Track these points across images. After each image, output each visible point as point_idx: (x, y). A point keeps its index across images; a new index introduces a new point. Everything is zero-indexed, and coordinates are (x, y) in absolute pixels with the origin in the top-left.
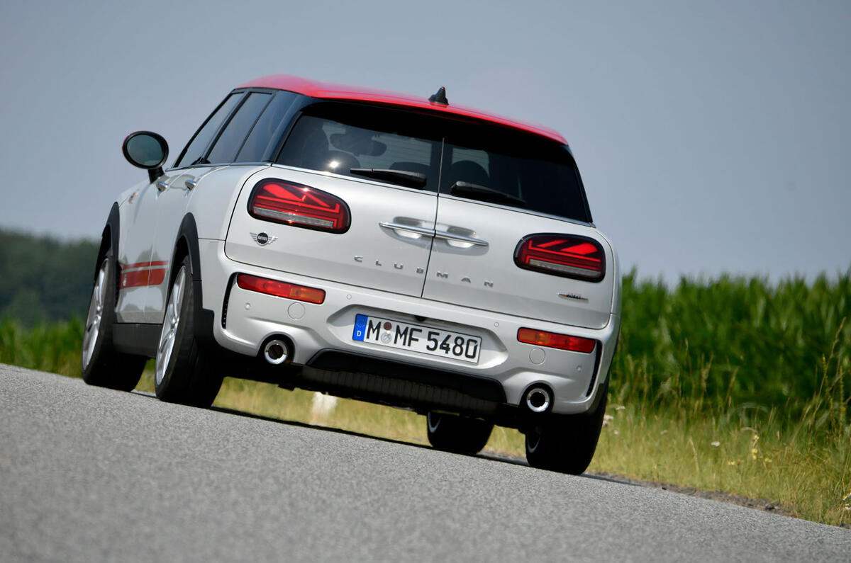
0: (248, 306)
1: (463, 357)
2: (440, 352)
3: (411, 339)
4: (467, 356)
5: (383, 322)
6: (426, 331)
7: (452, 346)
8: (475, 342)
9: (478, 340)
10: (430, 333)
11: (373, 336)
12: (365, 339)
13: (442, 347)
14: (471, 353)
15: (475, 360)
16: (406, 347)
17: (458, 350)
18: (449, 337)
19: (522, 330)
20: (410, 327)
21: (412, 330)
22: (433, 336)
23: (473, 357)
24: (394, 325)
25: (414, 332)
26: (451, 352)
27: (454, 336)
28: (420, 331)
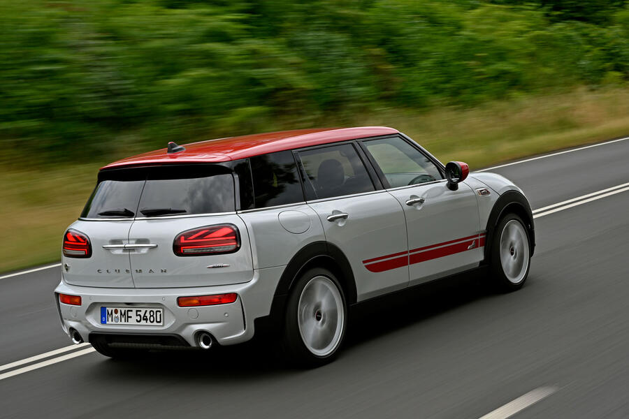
1: (155, 323)
2: (143, 322)
3: (128, 317)
4: (157, 322)
5: (114, 309)
6: (134, 310)
7: (148, 318)
8: (160, 312)
9: (161, 310)
10: (137, 311)
11: (110, 319)
12: (107, 323)
13: (144, 319)
14: (158, 320)
15: (161, 324)
16: (126, 323)
17: (152, 320)
18: (146, 311)
19: (179, 299)
20: (127, 309)
21: (128, 311)
22: (139, 313)
23: (160, 322)
24: (119, 309)
25: (129, 312)
26: (148, 321)
27: (149, 310)
28: (131, 311)
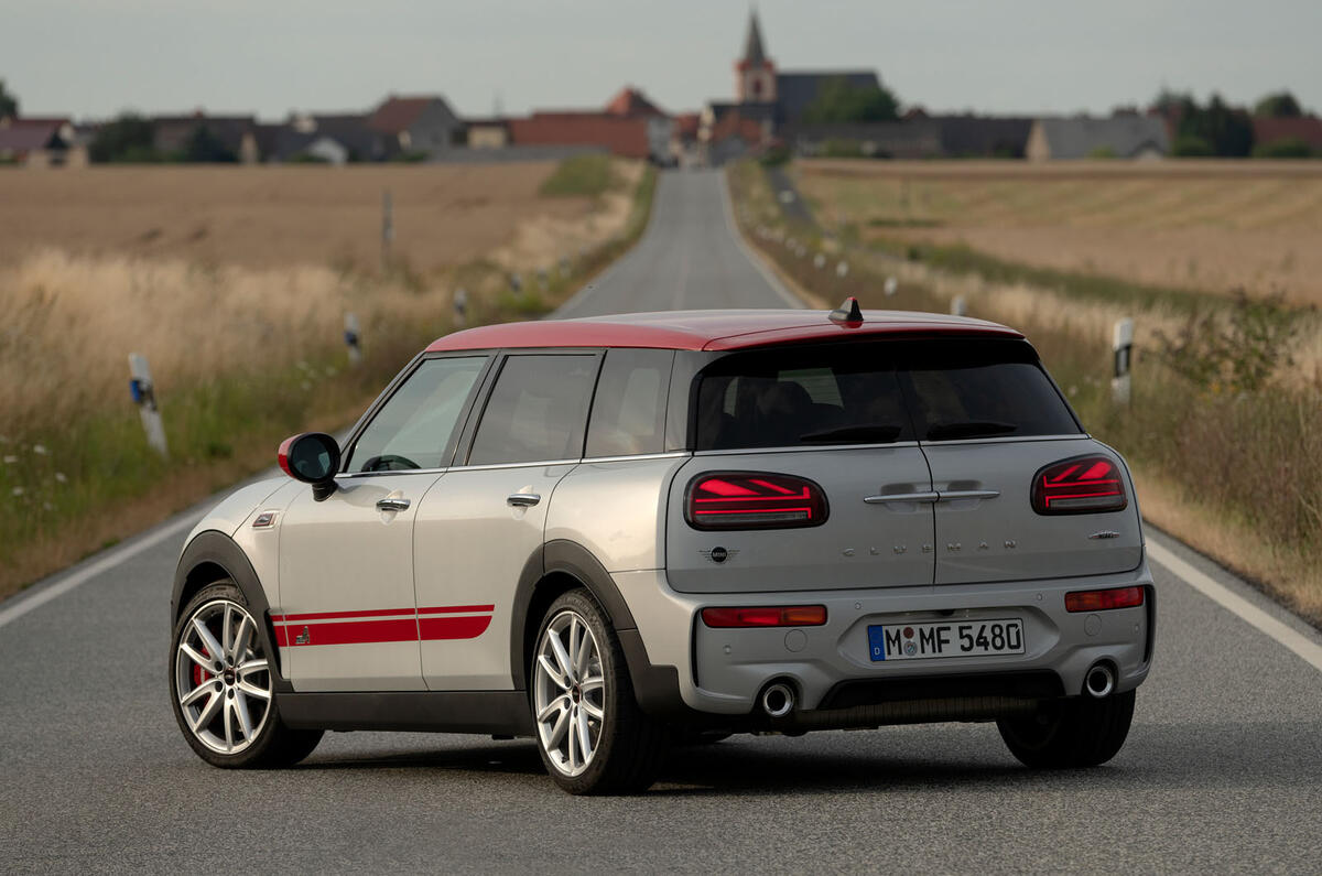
0: (728, 650)
1: (1006, 650)
2: (978, 650)
3: (941, 642)
4: (1011, 647)
5: (902, 628)
6: (955, 627)
7: (990, 639)
8: (1016, 626)
9: (1018, 622)
10: (961, 629)
11: (895, 650)
12: (887, 657)
13: (979, 644)
14: (1014, 642)
15: (1021, 650)
16: (937, 654)
17: (998, 642)
18: (983, 627)
19: (1070, 596)
20: (936, 626)
21: (939, 630)
22: (965, 632)
23: (1018, 646)
24: (916, 629)
25: (942, 633)
26: (990, 647)
27: (989, 625)
28: (949, 629)
